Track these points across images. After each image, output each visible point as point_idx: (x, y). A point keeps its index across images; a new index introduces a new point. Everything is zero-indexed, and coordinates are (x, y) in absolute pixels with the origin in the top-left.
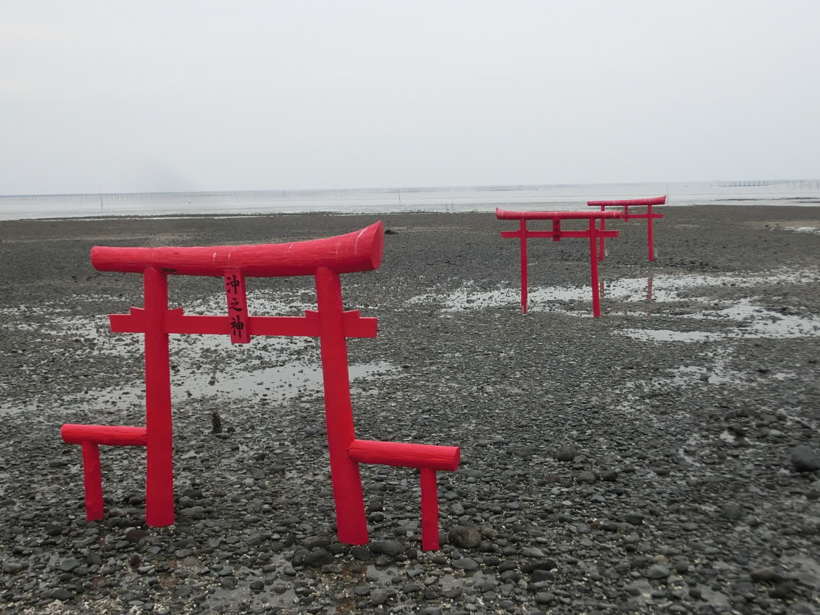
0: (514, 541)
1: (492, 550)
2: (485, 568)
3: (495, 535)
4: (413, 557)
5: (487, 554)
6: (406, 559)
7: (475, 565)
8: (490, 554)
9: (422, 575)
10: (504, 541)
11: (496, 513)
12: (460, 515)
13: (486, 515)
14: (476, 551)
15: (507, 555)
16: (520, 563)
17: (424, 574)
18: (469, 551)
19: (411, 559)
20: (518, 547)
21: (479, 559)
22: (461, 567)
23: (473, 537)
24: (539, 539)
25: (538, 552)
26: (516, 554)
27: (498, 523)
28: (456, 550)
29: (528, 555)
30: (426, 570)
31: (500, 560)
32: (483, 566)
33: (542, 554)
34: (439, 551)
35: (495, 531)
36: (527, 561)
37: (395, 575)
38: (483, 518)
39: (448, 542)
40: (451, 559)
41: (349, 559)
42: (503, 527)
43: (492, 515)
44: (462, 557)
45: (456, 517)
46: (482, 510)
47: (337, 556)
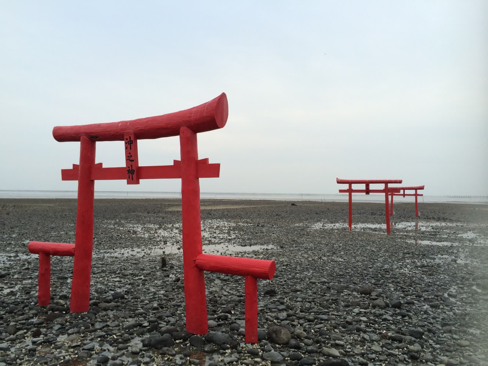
0: (317, 342)
1: (298, 347)
2: (289, 361)
3: (304, 336)
4: (234, 347)
5: (293, 350)
6: (228, 348)
7: (280, 358)
8: (296, 350)
9: (235, 363)
10: (310, 341)
11: (309, 321)
12: (282, 320)
13: (301, 321)
14: (286, 347)
15: (310, 352)
16: (319, 360)
17: (237, 362)
18: (280, 347)
19: (232, 348)
20: (320, 347)
21: (285, 353)
22: (269, 359)
23: (284, 335)
24: (337, 342)
25: (335, 352)
26: (317, 352)
27: (310, 328)
28: (270, 345)
29: (327, 354)
30: (239, 359)
31: (303, 355)
32: (287, 360)
33: (338, 354)
34: (256, 344)
35: (305, 333)
36: (324, 359)
37: (214, 361)
38: (299, 323)
39: (267, 338)
40: (263, 351)
41: (186, 345)
42: (313, 331)
43: (305, 322)
44: (273, 351)
45: (280, 321)
46: (299, 318)
47: (177, 341)
